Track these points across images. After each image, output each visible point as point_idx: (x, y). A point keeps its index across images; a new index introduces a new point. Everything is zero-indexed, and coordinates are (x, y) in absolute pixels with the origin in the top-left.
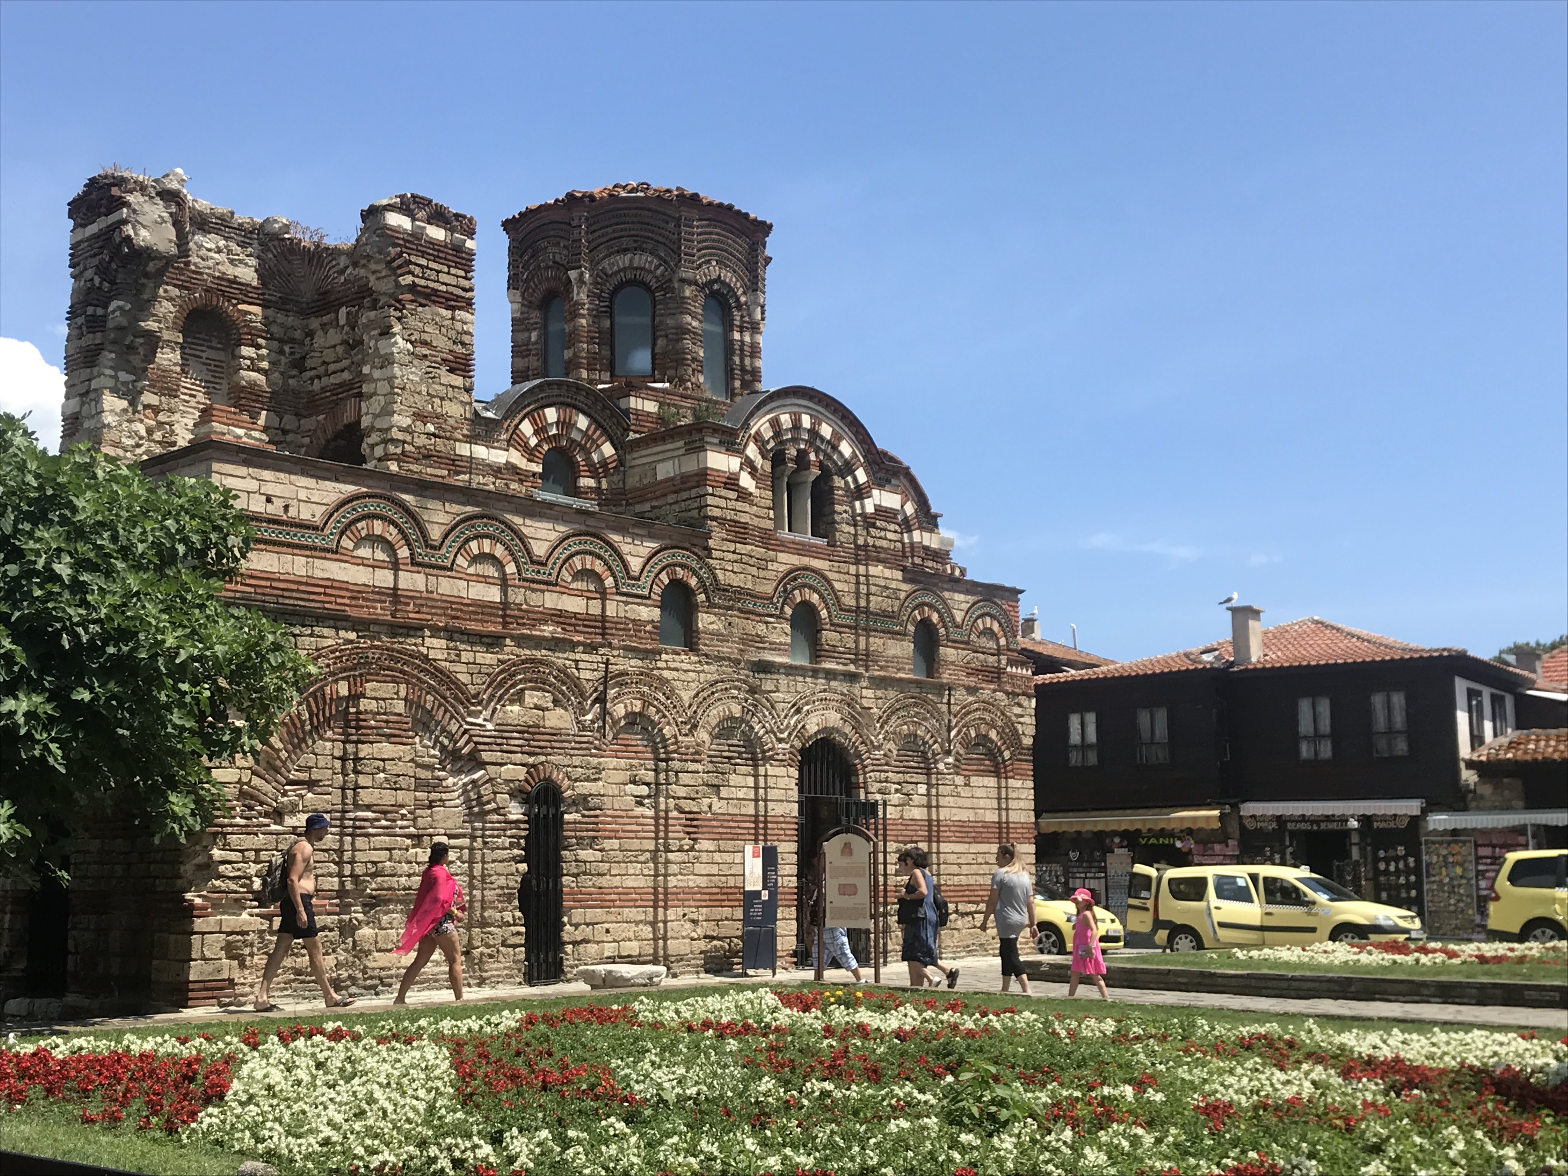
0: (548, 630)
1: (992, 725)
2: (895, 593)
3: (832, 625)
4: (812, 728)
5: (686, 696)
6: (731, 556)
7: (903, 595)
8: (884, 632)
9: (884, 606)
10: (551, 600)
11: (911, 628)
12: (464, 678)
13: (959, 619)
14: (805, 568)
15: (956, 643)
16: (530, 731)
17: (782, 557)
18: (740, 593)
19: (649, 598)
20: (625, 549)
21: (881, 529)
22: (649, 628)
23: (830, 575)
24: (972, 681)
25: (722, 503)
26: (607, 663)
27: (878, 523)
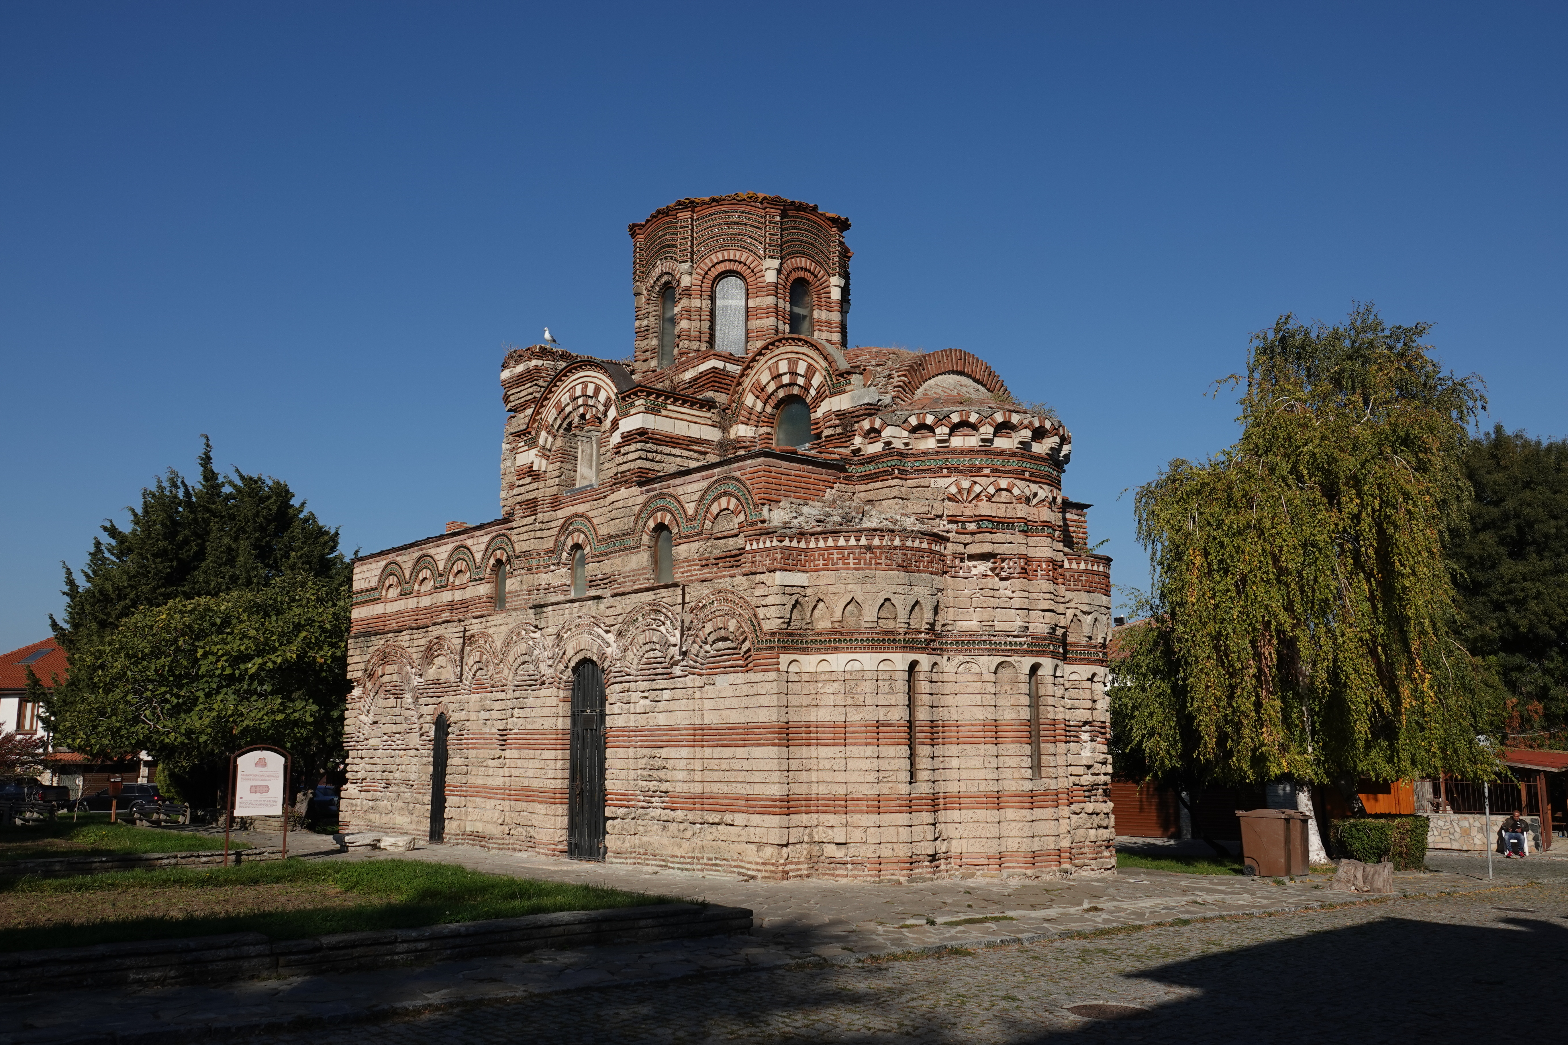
0: (446, 615)
1: (731, 615)
2: (631, 510)
3: (593, 557)
4: (570, 653)
5: (498, 644)
6: (523, 529)
7: (638, 508)
8: (622, 551)
9: (621, 526)
10: (446, 596)
11: (646, 538)
12: (414, 656)
13: (690, 512)
14: (576, 515)
15: (688, 538)
16: (437, 682)
17: (560, 513)
18: (527, 554)
19: (483, 579)
20: (473, 549)
21: (624, 454)
22: (485, 599)
23: (590, 514)
24: (706, 573)
25: (522, 490)
26: (465, 631)
27: (622, 450)
